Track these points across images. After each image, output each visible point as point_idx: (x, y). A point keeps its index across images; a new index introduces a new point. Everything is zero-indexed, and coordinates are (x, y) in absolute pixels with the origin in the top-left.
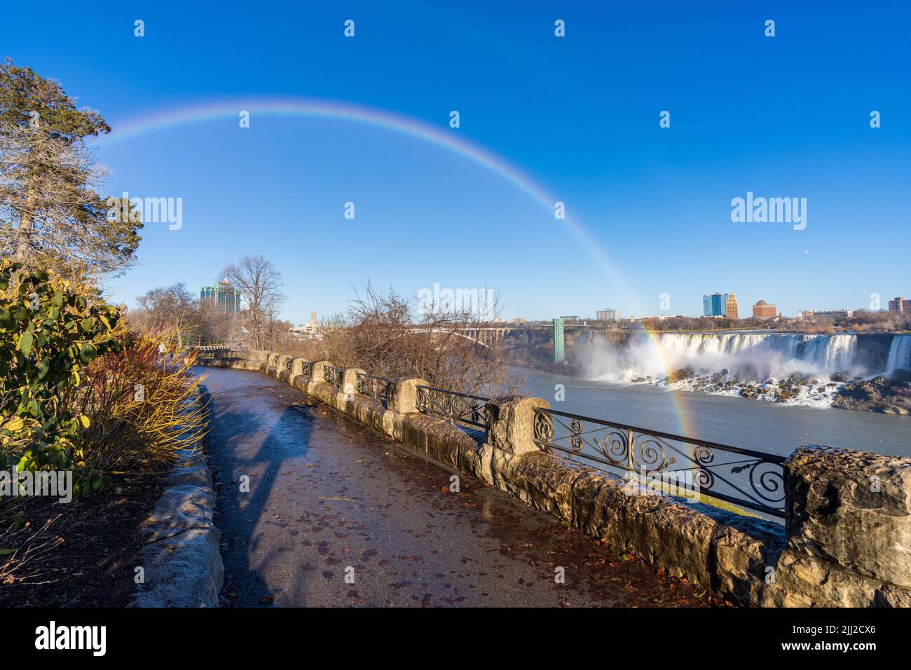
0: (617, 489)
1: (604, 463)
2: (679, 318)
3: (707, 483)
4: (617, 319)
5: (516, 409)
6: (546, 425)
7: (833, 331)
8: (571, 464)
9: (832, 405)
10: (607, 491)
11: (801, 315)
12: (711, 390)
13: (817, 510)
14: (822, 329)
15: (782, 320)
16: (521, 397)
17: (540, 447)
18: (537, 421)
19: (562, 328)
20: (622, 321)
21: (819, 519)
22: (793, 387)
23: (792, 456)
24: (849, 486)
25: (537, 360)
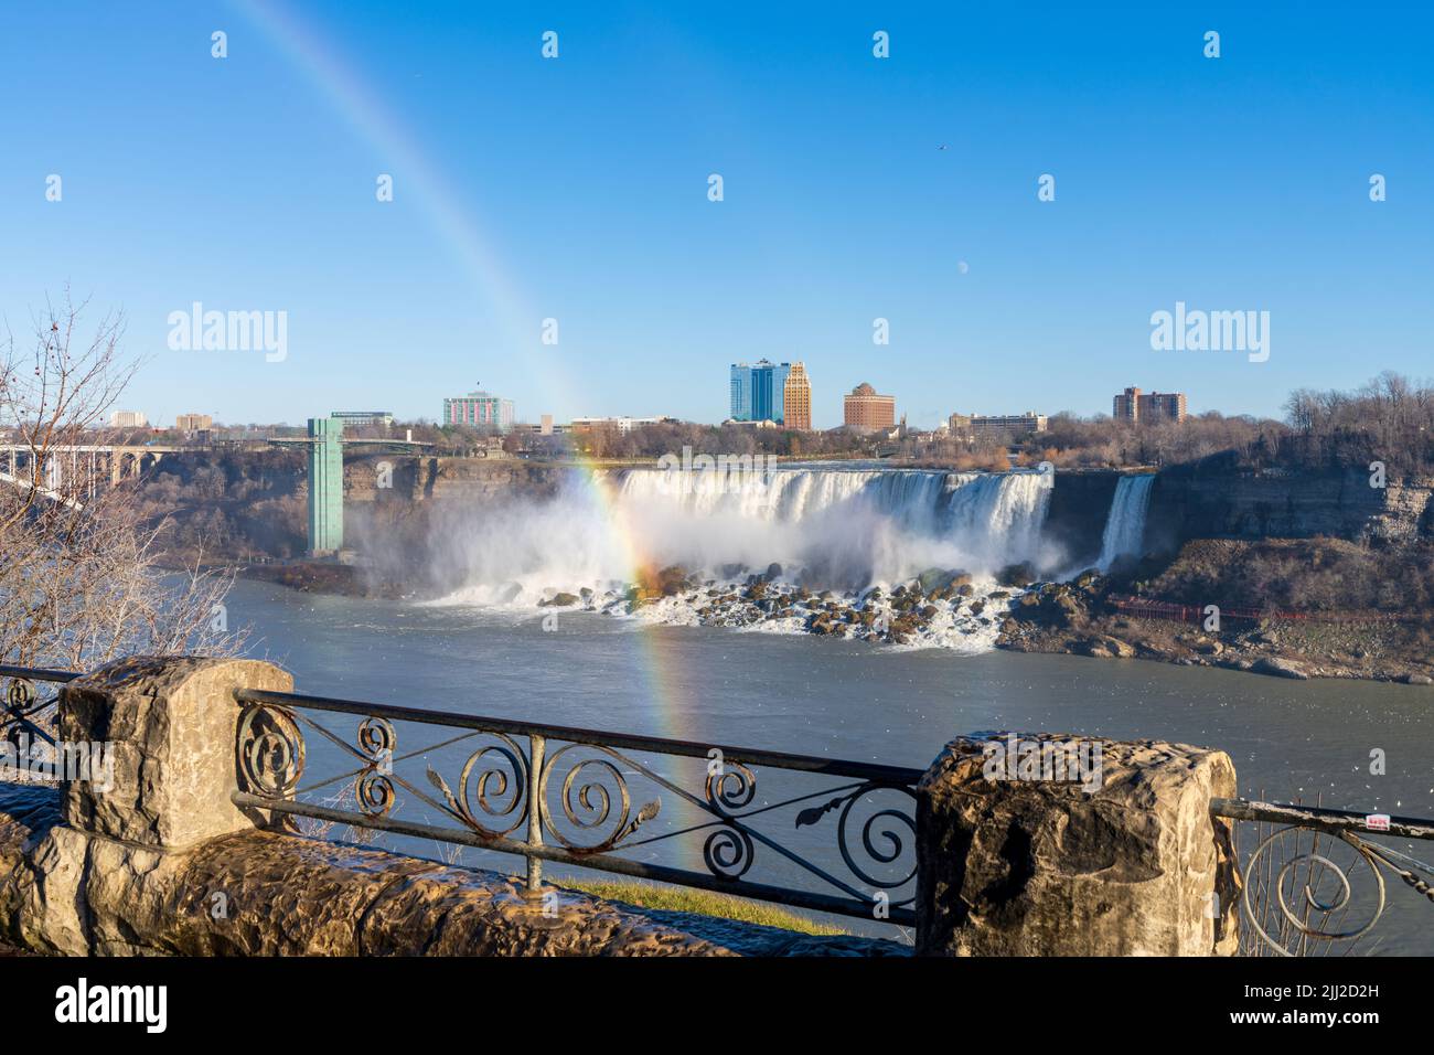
0: (494, 913)
1: (459, 841)
2: (671, 426)
3: (736, 860)
4: (503, 423)
5: (175, 700)
6: (278, 747)
7: (1007, 465)
8: (358, 857)
9: (996, 642)
10: (466, 923)
11: (945, 424)
12: (741, 621)
13: (984, 892)
14: (986, 460)
15: (908, 435)
16: (192, 661)
17: (255, 816)
18: (247, 732)
19: (339, 448)
20: (518, 428)
21: (987, 915)
22: (923, 604)
23: (938, 764)
24: (1054, 823)
25: (255, 549)
